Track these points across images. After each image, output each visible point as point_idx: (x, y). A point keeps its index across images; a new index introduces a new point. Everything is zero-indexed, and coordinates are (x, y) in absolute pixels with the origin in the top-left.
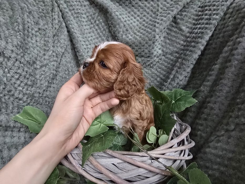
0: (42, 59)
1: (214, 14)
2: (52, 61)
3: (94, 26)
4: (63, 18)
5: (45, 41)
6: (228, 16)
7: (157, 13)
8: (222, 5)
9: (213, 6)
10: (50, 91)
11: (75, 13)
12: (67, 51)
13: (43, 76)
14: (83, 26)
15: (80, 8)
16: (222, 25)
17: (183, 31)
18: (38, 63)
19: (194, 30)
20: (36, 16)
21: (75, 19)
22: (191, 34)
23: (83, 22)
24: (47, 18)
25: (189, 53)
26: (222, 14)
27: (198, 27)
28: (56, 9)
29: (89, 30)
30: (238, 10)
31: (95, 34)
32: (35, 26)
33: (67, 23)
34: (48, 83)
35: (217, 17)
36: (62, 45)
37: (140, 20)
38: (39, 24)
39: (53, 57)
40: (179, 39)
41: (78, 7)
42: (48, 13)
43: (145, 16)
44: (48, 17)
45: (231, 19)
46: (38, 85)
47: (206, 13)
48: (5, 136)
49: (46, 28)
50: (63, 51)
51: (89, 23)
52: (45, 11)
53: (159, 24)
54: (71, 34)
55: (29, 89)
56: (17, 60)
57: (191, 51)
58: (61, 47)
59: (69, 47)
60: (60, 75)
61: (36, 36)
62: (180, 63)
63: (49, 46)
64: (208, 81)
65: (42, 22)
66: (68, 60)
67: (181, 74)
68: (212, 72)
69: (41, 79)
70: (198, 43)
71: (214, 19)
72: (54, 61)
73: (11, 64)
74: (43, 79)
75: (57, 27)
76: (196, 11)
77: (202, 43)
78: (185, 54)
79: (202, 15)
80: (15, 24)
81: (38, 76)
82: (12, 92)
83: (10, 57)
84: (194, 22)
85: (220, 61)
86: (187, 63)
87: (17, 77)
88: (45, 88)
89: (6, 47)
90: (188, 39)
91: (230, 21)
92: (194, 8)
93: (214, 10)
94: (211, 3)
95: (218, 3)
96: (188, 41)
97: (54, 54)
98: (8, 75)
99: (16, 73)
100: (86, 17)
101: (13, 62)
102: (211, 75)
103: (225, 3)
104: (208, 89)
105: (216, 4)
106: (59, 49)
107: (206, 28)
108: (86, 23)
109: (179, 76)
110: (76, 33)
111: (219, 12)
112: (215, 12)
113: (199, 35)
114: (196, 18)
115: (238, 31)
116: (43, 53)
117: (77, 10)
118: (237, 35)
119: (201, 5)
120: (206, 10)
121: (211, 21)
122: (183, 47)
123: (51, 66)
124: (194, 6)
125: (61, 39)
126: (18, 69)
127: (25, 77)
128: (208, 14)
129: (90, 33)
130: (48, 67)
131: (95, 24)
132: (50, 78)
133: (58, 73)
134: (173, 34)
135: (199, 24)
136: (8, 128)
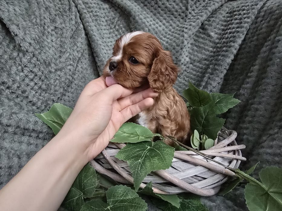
0: (58, 62)
1: (245, 18)
2: (68, 65)
3: (113, 31)
4: (81, 20)
5: (61, 41)
6: (259, 19)
8: (252, 9)
10: (65, 100)
11: (94, 16)
12: (84, 56)
13: (57, 81)
14: (102, 30)
15: (98, 10)
16: (254, 28)
17: (212, 37)
18: (53, 65)
19: (224, 36)
20: (53, 13)
21: (94, 21)
22: (221, 40)
23: (102, 25)
25: (222, 58)
26: (253, 17)
27: (229, 32)
28: (74, 9)
29: (108, 36)
30: (270, 13)
32: (51, 24)
33: (85, 25)
34: (63, 90)
35: (249, 20)
36: (78, 49)
38: (56, 22)
39: (70, 60)
40: (207, 45)
41: (96, 9)
42: (66, 12)
44: (65, 15)
45: (263, 22)
46: (52, 91)
47: (235, 18)
48: (21, 143)
49: (64, 27)
50: (80, 56)
51: (108, 27)
52: (61, 10)
53: (188, 29)
54: (90, 37)
55: (42, 95)
56: (34, 56)
57: (223, 56)
58: (78, 52)
59: (86, 52)
60: (76, 83)
61: (52, 35)
62: (212, 69)
63: (66, 47)
64: (248, 83)
65: (59, 21)
66: (85, 66)
67: (215, 80)
68: (252, 74)
69: (56, 85)
70: (230, 47)
71: (245, 22)
72: (71, 65)
73: (27, 60)
74: (58, 85)
75: (74, 28)
76: (224, 17)
77: (235, 47)
78: (217, 60)
79: (232, 20)
80: (33, 17)
81: (52, 81)
82: (27, 93)
83: (27, 51)
84: (222, 27)
85: (258, 62)
86: (220, 68)
87: (31, 77)
88: (59, 95)
89: (24, 39)
90: (218, 45)
91: (264, 24)
92: (222, 14)
93: (244, 14)
94: (240, 8)
95: (247, 7)
96: (218, 47)
97: (71, 57)
98: (22, 74)
99: (31, 71)
100: (104, 21)
101: (30, 57)
102: (250, 77)
103: (256, 7)
104: (249, 91)
105: (246, 8)
106: (76, 53)
107: (238, 32)
108: (105, 27)
109: (212, 83)
110: (95, 36)
111: (250, 15)
112: (245, 16)
113: (231, 39)
114: (225, 23)
115: (275, 31)
116: (58, 55)
117: (96, 12)
118: (274, 35)
119: (229, 11)
120: (236, 15)
121: (242, 25)
122: (212, 53)
123: (68, 71)
124: (222, 12)
125: (78, 42)
126: (34, 67)
127: (40, 78)
128: (238, 18)
129: (109, 38)
130: (64, 70)
131: (114, 29)
132: (65, 84)
133: (73, 80)
134: (201, 40)
135: (229, 29)
136: (26, 132)
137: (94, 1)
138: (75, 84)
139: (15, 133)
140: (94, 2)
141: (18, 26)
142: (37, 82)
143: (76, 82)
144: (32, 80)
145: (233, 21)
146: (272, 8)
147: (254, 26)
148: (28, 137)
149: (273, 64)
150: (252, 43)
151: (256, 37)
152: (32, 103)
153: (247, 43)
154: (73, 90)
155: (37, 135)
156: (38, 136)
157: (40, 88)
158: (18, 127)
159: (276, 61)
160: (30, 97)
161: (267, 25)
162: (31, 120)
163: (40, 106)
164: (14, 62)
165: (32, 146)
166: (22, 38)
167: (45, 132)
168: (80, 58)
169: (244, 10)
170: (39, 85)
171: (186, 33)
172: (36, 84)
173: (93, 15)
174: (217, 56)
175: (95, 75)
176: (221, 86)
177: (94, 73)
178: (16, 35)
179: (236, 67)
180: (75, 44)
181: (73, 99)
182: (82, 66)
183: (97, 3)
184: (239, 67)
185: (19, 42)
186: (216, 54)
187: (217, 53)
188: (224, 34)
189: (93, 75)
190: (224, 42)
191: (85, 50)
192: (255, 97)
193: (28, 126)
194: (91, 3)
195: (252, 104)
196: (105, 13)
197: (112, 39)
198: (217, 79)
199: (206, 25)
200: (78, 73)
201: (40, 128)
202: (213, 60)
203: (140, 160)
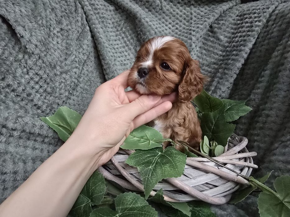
0: (63, 64)
1: (256, 21)
2: (74, 68)
3: (120, 34)
4: (87, 21)
5: (67, 43)
6: (270, 23)
7: (191, 21)
8: (263, 13)
10: (70, 104)
11: (100, 18)
12: (90, 59)
13: (62, 84)
14: (108, 32)
15: (105, 12)
16: (265, 32)
17: (221, 41)
18: (58, 68)
19: (234, 39)
20: (59, 14)
21: (100, 23)
22: (231, 44)
23: (109, 27)
25: (232, 62)
26: (265, 21)
27: (239, 35)
28: (80, 10)
29: (115, 38)
30: (282, 17)
31: (122, 42)
32: (57, 25)
33: (91, 27)
34: (68, 94)
35: (260, 24)
36: (84, 52)
37: (172, 28)
38: (62, 24)
39: (75, 62)
40: (216, 49)
41: (103, 11)
42: (71, 13)
43: (177, 24)
44: (71, 17)
45: (275, 25)
46: (57, 94)
47: (246, 21)
48: (26, 147)
49: (70, 29)
50: (85, 58)
51: (115, 29)
52: (67, 11)
53: (195, 31)
54: (96, 39)
55: (47, 98)
56: (40, 58)
57: (233, 60)
58: (83, 54)
59: (92, 54)
60: (81, 86)
61: (57, 37)
62: (221, 74)
63: (72, 50)
64: (259, 88)
65: (65, 22)
66: (90, 69)
67: (224, 85)
68: (263, 79)
69: (61, 88)
70: (241, 51)
71: (257, 26)
72: (76, 67)
73: (32, 62)
74: (63, 88)
75: (80, 30)
76: (234, 20)
77: (245, 51)
78: (226, 64)
79: (242, 24)
80: (39, 18)
81: (57, 84)
82: (32, 96)
83: (33, 53)
84: (232, 31)
85: (270, 66)
86: (230, 72)
87: (37, 80)
88: (64, 99)
89: (30, 40)
90: (228, 49)
91: (275, 27)
92: (231, 17)
93: (255, 17)
94: (250, 11)
95: (259, 10)
96: (227, 51)
97: (77, 59)
98: (27, 76)
99: (37, 74)
100: (111, 23)
101: (36, 59)
102: (261, 82)
103: (267, 10)
104: (260, 97)
105: (257, 11)
106: (81, 56)
107: (249, 35)
108: (111, 30)
109: (222, 87)
110: (101, 38)
111: (261, 18)
112: (256, 19)
113: (241, 43)
114: (234, 27)
115: (287, 35)
116: (63, 58)
117: (102, 14)
118: (286, 39)
119: (239, 14)
121: (254, 28)
122: (221, 57)
123: (73, 74)
124: (232, 15)
125: (83, 44)
126: (39, 70)
127: (46, 81)
128: (249, 22)
129: (116, 41)
130: (69, 73)
131: (121, 32)
132: (70, 87)
133: (79, 83)
134: (210, 43)
135: (239, 33)
136: (32, 136)
137: (101, 3)
138: (81, 88)
139: (20, 138)
141: (24, 27)
142: (42, 85)
143: (81, 85)
144: (37, 83)
146: (284, 11)
148: (33, 141)
149: (285, 70)
150: (263, 47)
151: (266, 42)
153: (257, 47)
154: (78, 93)
155: (42, 139)
156: (43, 141)
157: (45, 91)
158: (24, 131)
159: (288, 66)
160: (35, 100)
161: (278, 28)
162: (36, 124)
163: (45, 109)
164: (20, 64)
165: (37, 151)
166: (28, 40)
167: (51, 136)
168: (86, 60)
169: (255, 13)
170: (44, 88)
171: (193, 36)
172: (41, 87)
173: (100, 17)
175: (101, 79)
176: (231, 91)
177: (100, 76)
178: (22, 37)
179: (246, 71)
180: (81, 46)
181: (79, 103)
182: (88, 68)
183: (103, 4)
184: (249, 72)
185: (25, 44)
186: (225, 58)
187: (227, 57)
189: (99, 79)
190: (234, 46)
191: (91, 53)
192: (266, 103)
193: (33, 130)
194: (97, 5)
195: (263, 110)
196: (112, 15)
197: (118, 42)
198: (226, 83)
199: (216, 28)
200: (84, 76)
201: (45, 133)
202: (223, 64)
203: (150, 167)
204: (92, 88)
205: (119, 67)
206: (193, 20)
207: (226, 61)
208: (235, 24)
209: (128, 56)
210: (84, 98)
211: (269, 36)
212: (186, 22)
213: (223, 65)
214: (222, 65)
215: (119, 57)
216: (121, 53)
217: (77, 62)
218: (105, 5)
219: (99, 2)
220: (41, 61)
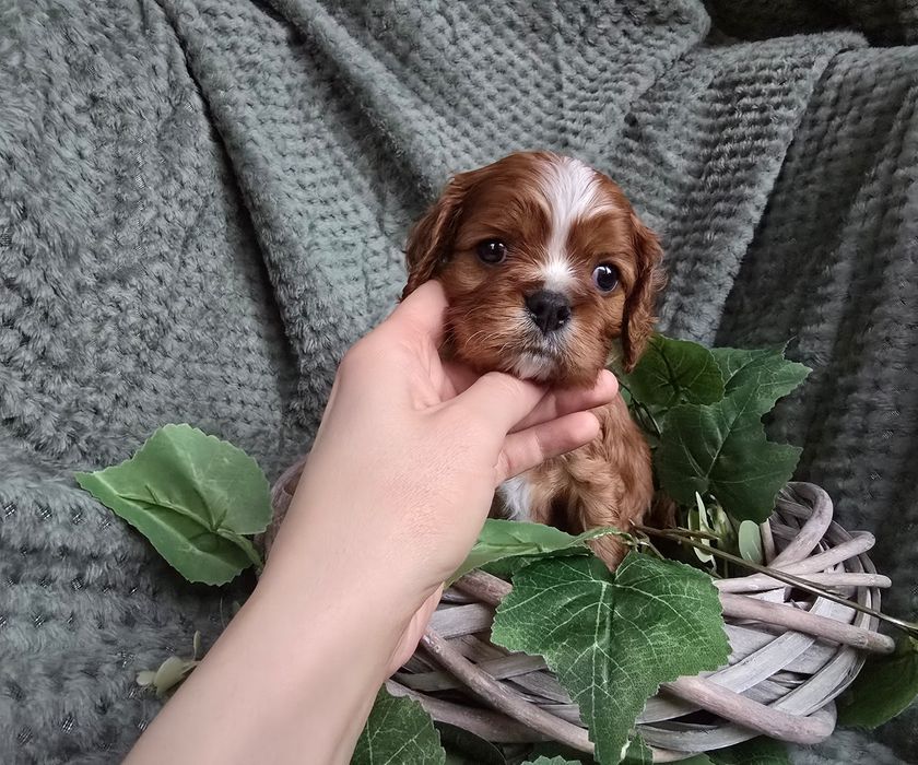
0: (106, 243)
1: (777, 106)
2: (152, 260)
3: (318, 131)
4: (192, 76)
5: (119, 158)
6: (824, 112)
7: (557, 94)
8: (797, 79)
9: (766, 83)
10: (140, 407)
11: (242, 65)
12: (209, 224)
13: (109, 328)
14: (274, 121)
15: (258, 44)
16: (809, 140)
17: (670, 169)
18: (87, 258)
19: (710, 163)
20: (84, 38)
21: (242, 86)
22: (703, 179)
23: (275, 104)
24: (128, 56)
25: (716, 237)
26: (804, 105)
27: (728, 150)
28: (162, 30)
29: (301, 146)
30: (855, 94)
31: (326, 162)
32: (74, 82)
33: (212, 97)
34: (136, 366)
35: (791, 113)
36: (186, 194)
37: (498, 115)
38: (96, 78)
39: (158, 237)
40: (657, 194)
41: (249, 40)
42: (131, 38)
43: (514, 100)
44: (129, 52)
45: (838, 119)
46: (90, 371)
47: (744, 105)
49: (129, 101)
50: (191, 222)
51: (296, 114)
52: (112, 29)
53: (580, 135)
54: (233, 147)
55: (51, 387)
56: (25, 213)
58: (182, 204)
59: (217, 204)
60: (180, 332)
61: (79, 131)
62: (687, 276)
63: (141, 184)
64: (820, 320)
65: (108, 72)
66: (212, 265)
67: (699, 314)
68: (830, 289)
69: (104, 343)
70: (741, 199)
71: (782, 120)
72: (162, 257)
74: (111, 343)
75: (166, 109)
76: (701, 99)
77: (755, 199)
78: (698, 244)
79: (732, 112)
80: (6, 43)
81: (88, 327)
84: (701, 134)
85: (848, 246)
86: (714, 271)
87: (8, 309)
88: (121, 387)
90: (694, 194)
91: (840, 126)
92: (695, 89)
93: (773, 93)
94: (753, 73)
95: (779, 71)
96: (693, 203)
97: (161, 223)
100: (282, 88)
101: (8, 219)
102: (825, 299)
103: (808, 71)
104: (827, 347)
105: (775, 74)
106: (174, 211)
107: (762, 151)
108: (286, 114)
109: (693, 323)
110: (256, 143)
111: (791, 96)
112: (776, 99)
113: (738, 174)
114: (709, 121)
115: (888, 148)
116: (106, 216)
117: (248, 51)
118: (887, 162)
119: (717, 81)
120: (743, 95)
121: (774, 127)
122: (676, 222)
123: (151, 283)
124: (696, 82)
125: (182, 165)
126: (22, 266)
127: (46, 314)
128: (755, 107)
129: (304, 156)
130: (134, 281)
131: (322, 123)
132: (142, 338)
133: (171, 322)
134: (634, 176)
135: (726, 142)
136: (30, 562)
137: (240, 8)
138: (179, 339)
140: (240, 12)
142: (30, 333)
143: (180, 329)
144: (9, 323)
145: (736, 116)
146: (860, 77)
147: (807, 132)
148: (35, 586)
149: (900, 257)
150: (810, 186)
151: (820, 169)
152: (17, 425)
153: (791, 189)
154: (170, 362)
155: (76, 572)
156: (80, 577)
157: (43, 357)
159: (909, 246)
160: (9, 401)
161: (851, 129)
162: (55, 504)
163: (49, 438)
167: (114, 554)
168: (192, 229)
169: (768, 80)
170: (39, 344)
171: (577, 149)
172: (26, 340)
173: (240, 62)
174: (695, 230)
175: (255, 300)
176: (717, 335)
177: (251, 290)
179: (762, 266)
180: (173, 173)
181: (176, 402)
182: (202, 262)
183: (249, 14)
184: (770, 267)
186: (690, 225)
187: (697, 223)
188: (708, 158)
189: (246, 301)
190: (716, 186)
191: (211, 199)
192: (855, 367)
193: (42, 535)
194: (226, 14)
195: (851, 389)
196: (283, 60)
197: (311, 161)
198: (707, 308)
199: (649, 124)
200: (189, 290)
201: (91, 540)
202: (685, 244)
203: (596, 645)
204: (224, 340)
205: (330, 256)
206: (567, 94)
207: (697, 235)
208: (708, 114)
209: (352, 216)
210: (196, 382)
211: (825, 153)
212: (542, 97)
213: (687, 249)
214: (685, 248)
215: (323, 218)
216: (326, 202)
217: (164, 237)
218: (254, 20)
219: (231, 4)
220: (28, 228)
